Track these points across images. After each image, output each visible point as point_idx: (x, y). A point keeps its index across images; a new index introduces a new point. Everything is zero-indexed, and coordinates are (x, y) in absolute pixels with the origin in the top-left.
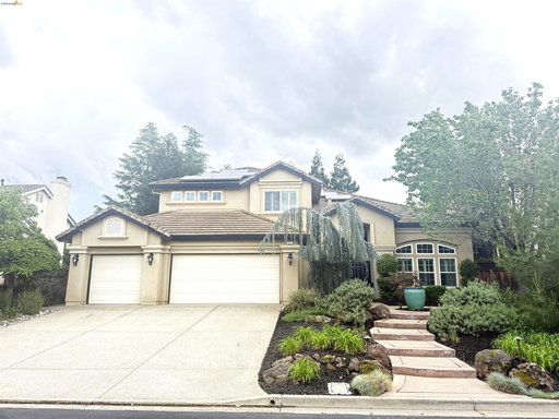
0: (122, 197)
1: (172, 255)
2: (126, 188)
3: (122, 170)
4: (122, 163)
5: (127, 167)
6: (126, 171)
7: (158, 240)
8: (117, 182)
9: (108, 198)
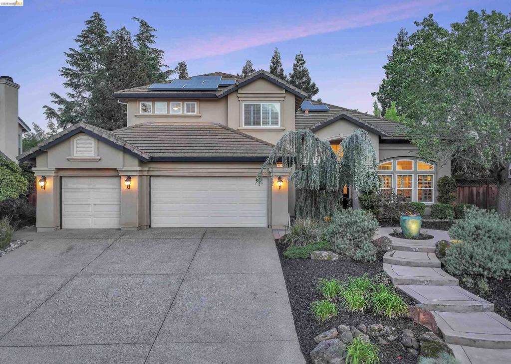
0: (72, 96)
1: (150, 176)
2: (76, 86)
3: (69, 66)
4: (69, 59)
5: (75, 63)
6: (75, 68)
7: (136, 162)
8: (66, 80)
9: (58, 97)
